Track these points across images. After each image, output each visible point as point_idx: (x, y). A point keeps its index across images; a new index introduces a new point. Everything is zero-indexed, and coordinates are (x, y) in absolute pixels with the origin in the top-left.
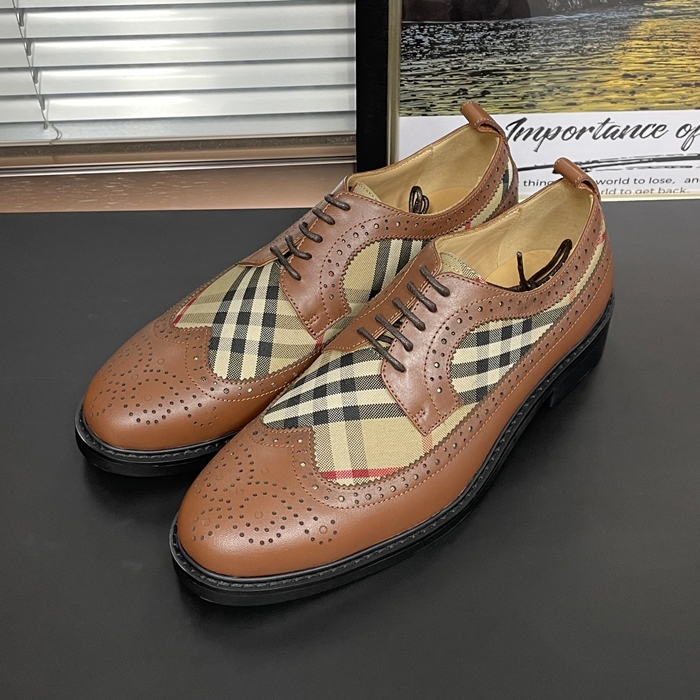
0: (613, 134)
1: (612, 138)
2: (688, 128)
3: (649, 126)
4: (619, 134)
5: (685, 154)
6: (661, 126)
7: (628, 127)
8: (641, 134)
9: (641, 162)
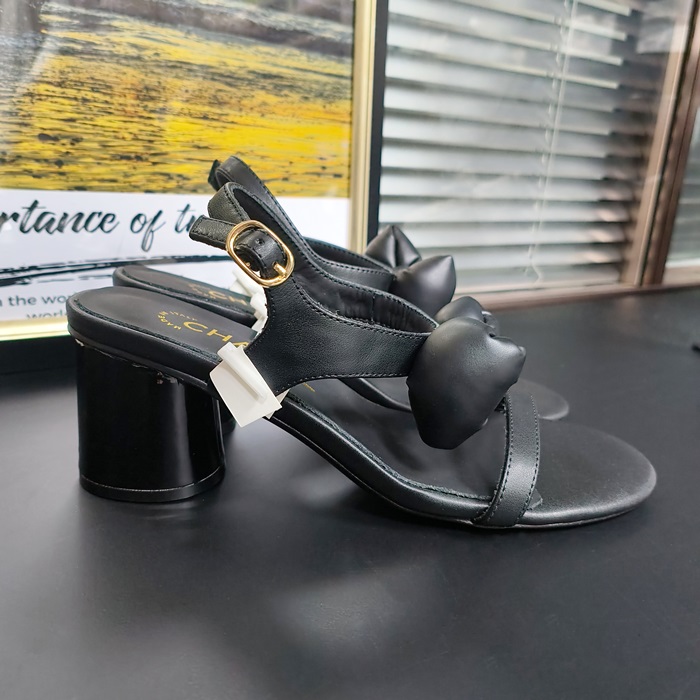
0: (46, 224)
1: (48, 231)
2: (142, 219)
3: (93, 214)
4: (55, 225)
5: (149, 256)
6: (108, 215)
7: (66, 215)
8: (86, 226)
9: (96, 267)
